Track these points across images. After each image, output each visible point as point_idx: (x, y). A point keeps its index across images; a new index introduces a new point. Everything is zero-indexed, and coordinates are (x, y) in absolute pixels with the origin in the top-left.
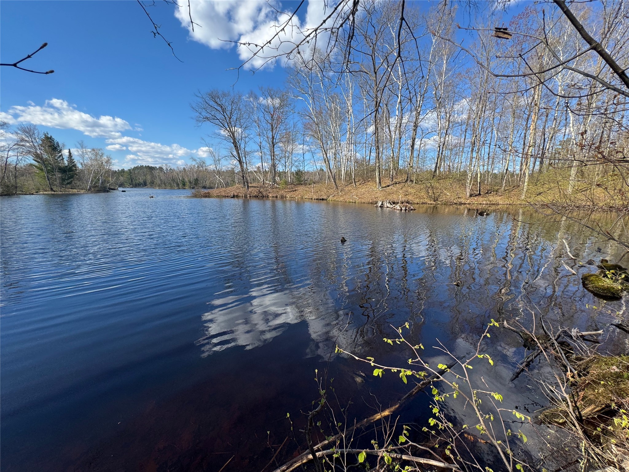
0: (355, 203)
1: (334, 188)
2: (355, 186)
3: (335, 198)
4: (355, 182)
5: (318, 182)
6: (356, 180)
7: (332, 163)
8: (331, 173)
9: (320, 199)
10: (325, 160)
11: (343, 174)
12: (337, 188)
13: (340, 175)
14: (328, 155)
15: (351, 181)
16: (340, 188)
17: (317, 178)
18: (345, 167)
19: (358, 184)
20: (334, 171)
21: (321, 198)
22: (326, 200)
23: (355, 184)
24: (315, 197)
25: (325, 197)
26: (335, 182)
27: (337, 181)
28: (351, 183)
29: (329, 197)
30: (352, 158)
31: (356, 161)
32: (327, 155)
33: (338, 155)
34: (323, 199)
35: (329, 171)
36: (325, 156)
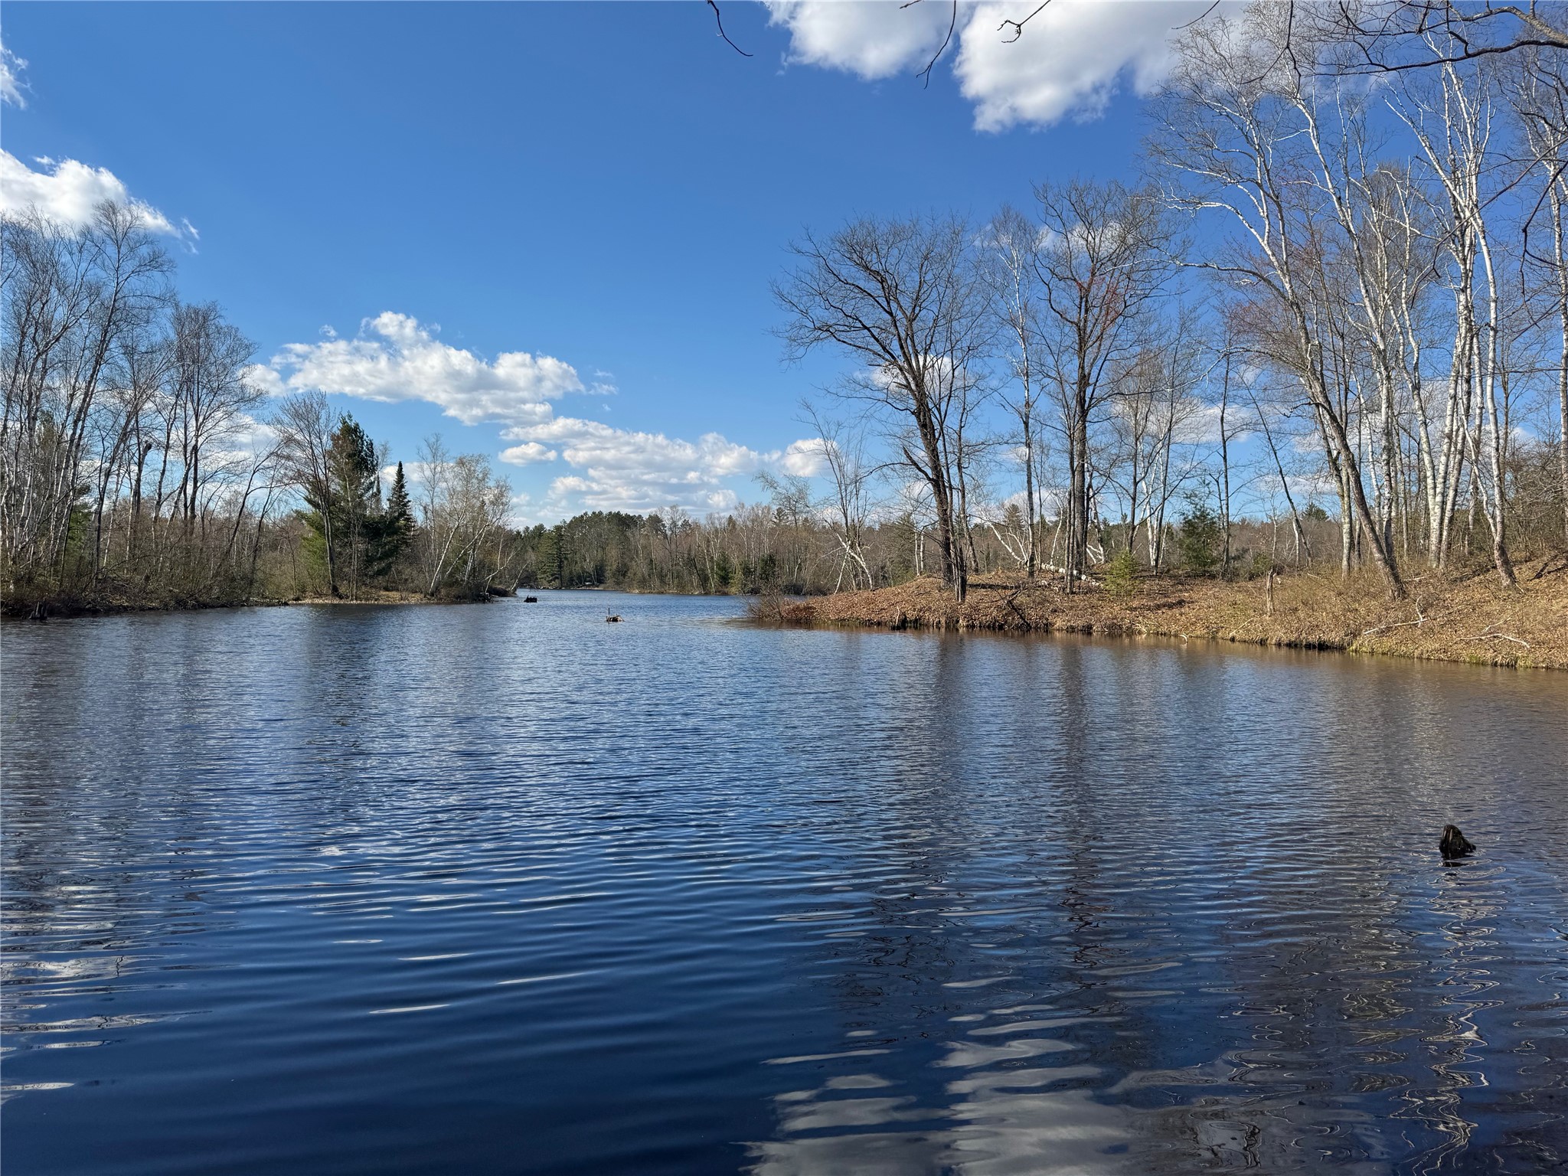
0: (1511, 666)
1: (1383, 591)
2: (1506, 582)
3: (1389, 643)
4: (1506, 562)
5: (1296, 568)
6: (1514, 555)
7: (1373, 476)
8: (1370, 522)
9: (1309, 646)
10: (1334, 462)
11: (1435, 525)
12: (1403, 593)
13: (1417, 525)
14: (1352, 441)
15: (1482, 558)
16: (1419, 594)
17: (1291, 548)
18: (1444, 495)
19: (1523, 572)
20: (1382, 514)
21: (1313, 639)
22: (1341, 648)
23: (1510, 574)
24: (1279, 634)
25: (1334, 637)
26: (1391, 563)
27: (1403, 560)
28: (1483, 570)
29: (1355, 635)
30: (1489, 450)
31: (1512, 463)
32: (1343, 437)
33: (1404, 436)
34: (1322, 647)
35: (1356, 510)
36: (1335, 445)
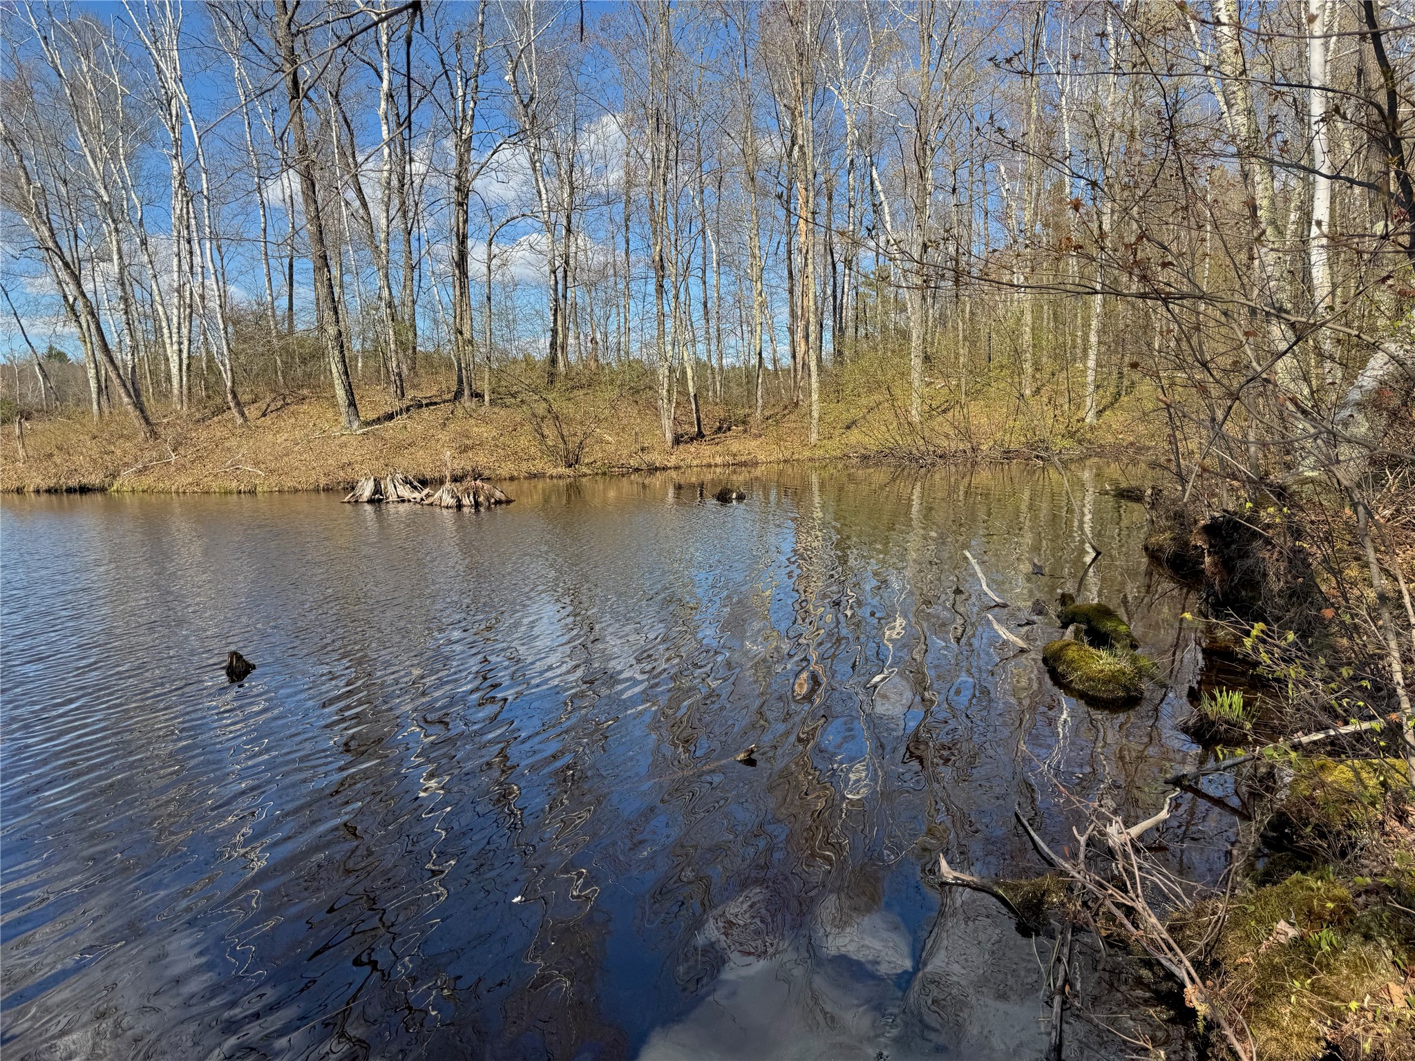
0: (252, 492)
1: (136, 434)
2: (240, 421)
3: (148, 481)
4: (238, 404)
5: (46, 412)
6: (244, 398)
7: (112, 322)
8: (116, 368)
9: (70, 491)
10: (72, 308)
11: (175, 370)
12: (154, 434)
13: (161, 379)
14: (88, 287)
15: (219, 400)
16: (169, 434)
17: (36, 391)
18: (180, 343)
19: (252, 412)
20: (125, 357)
21: (73, 483)
22: (102, 490)
23: (243, 414)
24: (37, 480)
25: (94, 479)
26: (139, 406)
27: (150, 403)
28: (220, 410)
29: (114, 476)
30: (214, 304)
31: (233, 319)
32: (79, 285)
33: (136, 287)
34: (84, 490)
35: (100, 356)
36: (71, 290)
